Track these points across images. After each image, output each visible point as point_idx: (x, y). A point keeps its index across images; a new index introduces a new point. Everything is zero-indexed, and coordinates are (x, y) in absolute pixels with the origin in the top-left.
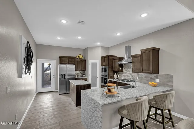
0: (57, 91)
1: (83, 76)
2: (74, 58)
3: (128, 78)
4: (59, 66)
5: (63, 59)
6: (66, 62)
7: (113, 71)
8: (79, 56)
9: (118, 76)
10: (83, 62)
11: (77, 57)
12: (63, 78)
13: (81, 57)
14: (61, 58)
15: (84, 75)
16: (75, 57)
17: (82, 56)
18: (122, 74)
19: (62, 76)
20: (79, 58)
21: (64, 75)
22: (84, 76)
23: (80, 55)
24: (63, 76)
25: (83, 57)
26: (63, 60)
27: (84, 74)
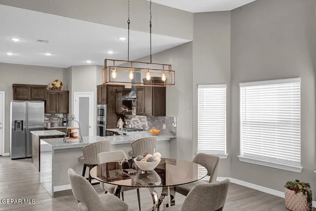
0: (8, 154)
1: (63, 125)
2: (44, 87)
3: (137, 126)
4: (11, 103)
5: (21, 90)
6: (26, 97)
7: (116, 113)
8: (55, 83)
9: (126, 124)
10: (64, 96)
11: (51, 86)
12: (19, 127)
13: (58, 85)
14: (16, 87)
15: (65, 122)
16: (46, 86)
17: (61, 84)
18: (130, 119)
19: (18, 125)
20: (54, 88)
21: (22, 121)
22: (65, 124)
23: (57, 81)
24: (19, 123)
25: (63, 87)
26: (20, 92)
27: (65, 120)
